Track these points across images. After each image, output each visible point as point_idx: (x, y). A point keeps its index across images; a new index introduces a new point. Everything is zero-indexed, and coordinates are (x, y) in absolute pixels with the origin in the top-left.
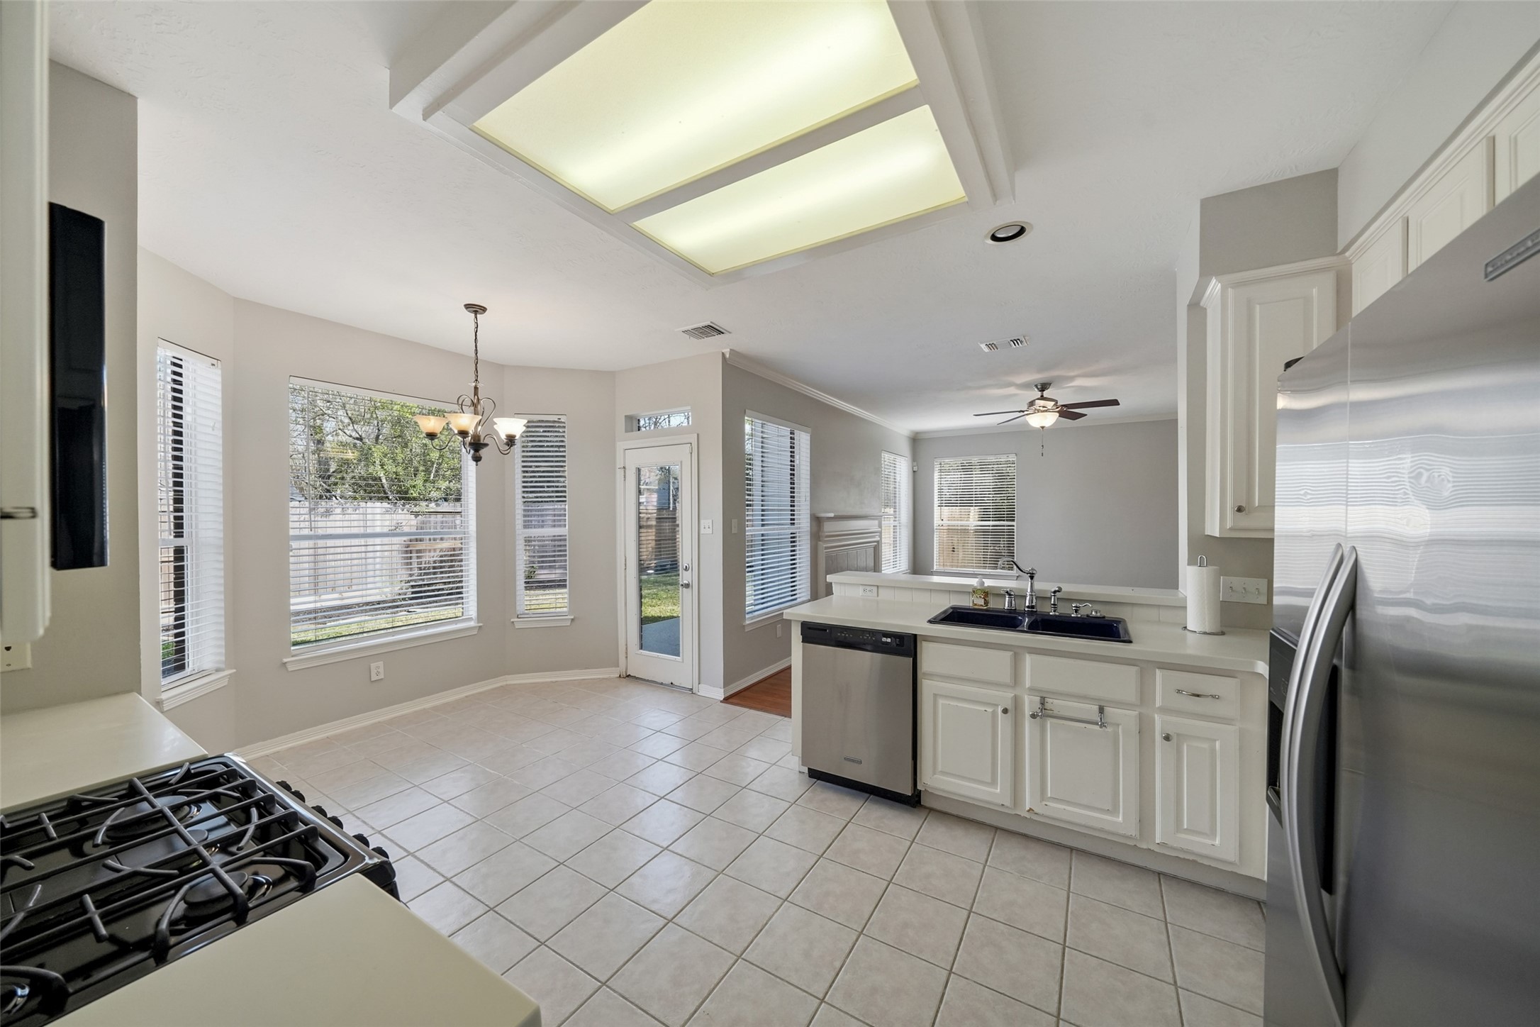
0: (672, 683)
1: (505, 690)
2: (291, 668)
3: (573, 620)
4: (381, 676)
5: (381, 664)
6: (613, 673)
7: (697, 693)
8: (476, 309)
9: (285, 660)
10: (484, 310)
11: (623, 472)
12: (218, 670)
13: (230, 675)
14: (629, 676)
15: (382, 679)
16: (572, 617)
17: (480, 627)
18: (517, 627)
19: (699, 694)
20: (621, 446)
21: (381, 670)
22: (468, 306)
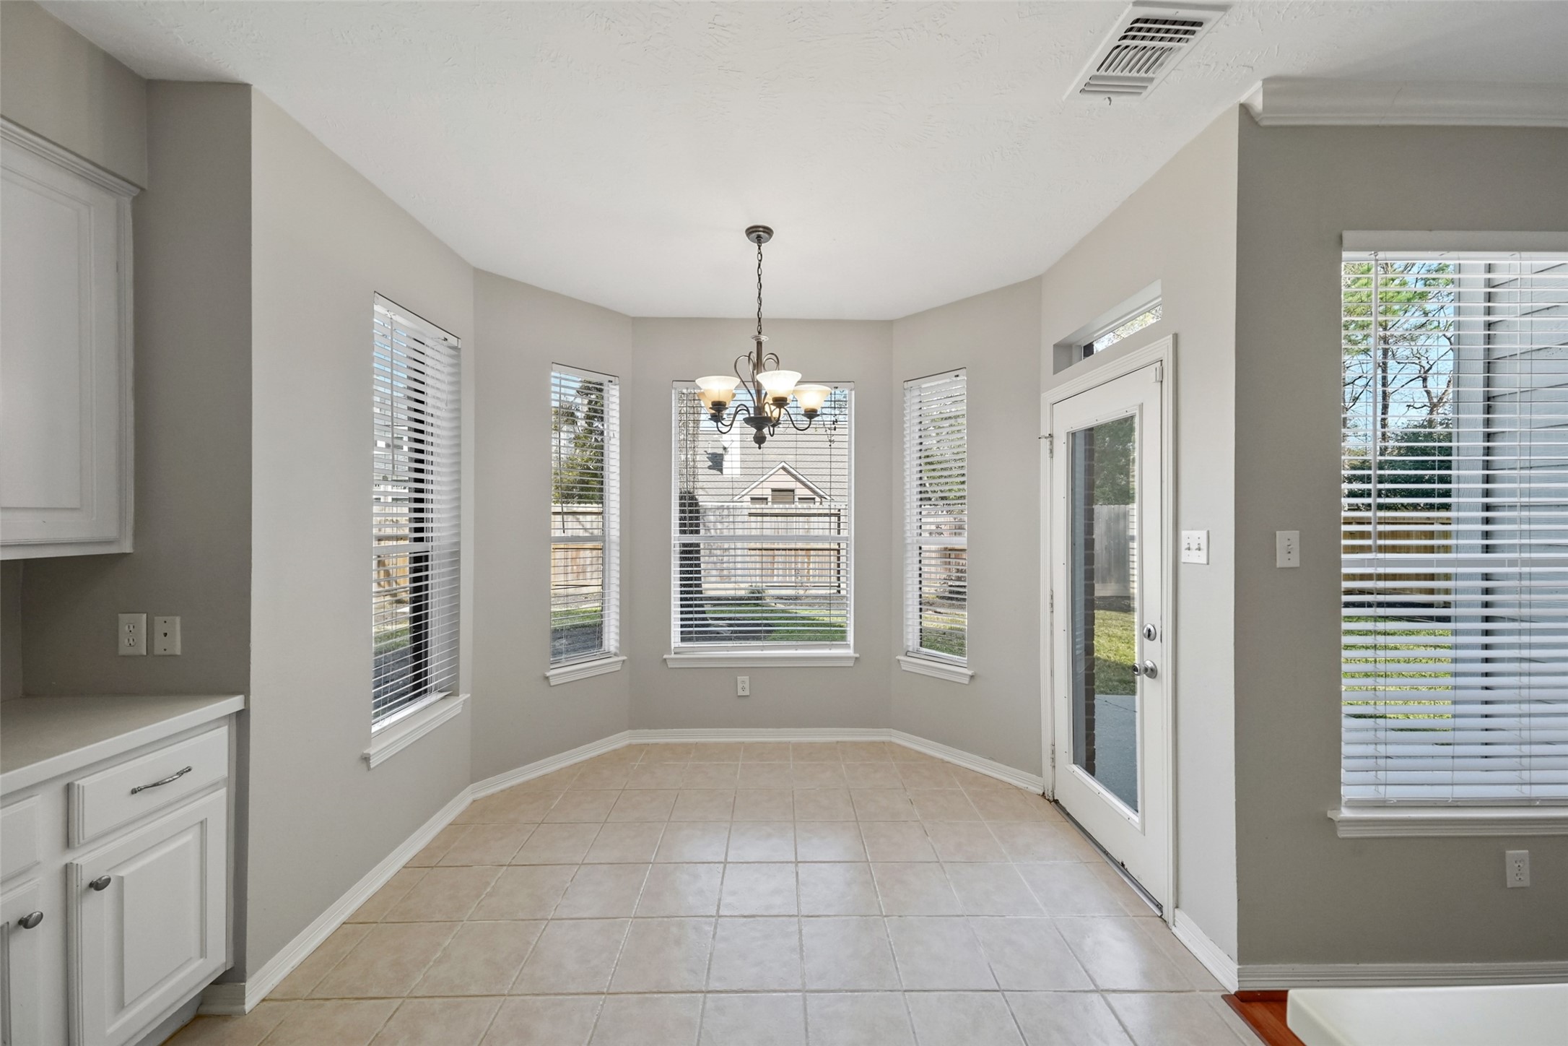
0: (1123, 865)
1: (882, 750)
2: (670, 665)
3: (972, 677)
4: (747, 693)
5: (746, 678)
6: (1034, 786)
7: (1171, 924)
8: (759, 234)
9: (665, 656)
10: (768, 231)
11: (1048, 443)
12: (616, 655)
13: (624, 661)
14: (1056, 802)
15: (747, 696)
16: (970, 673)
17: (856, 658)
18: (904, 668)
19: (1174, 930)
20: (1047, 397)
21: (747, 686)
22: (750, 231)
